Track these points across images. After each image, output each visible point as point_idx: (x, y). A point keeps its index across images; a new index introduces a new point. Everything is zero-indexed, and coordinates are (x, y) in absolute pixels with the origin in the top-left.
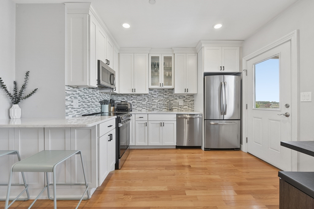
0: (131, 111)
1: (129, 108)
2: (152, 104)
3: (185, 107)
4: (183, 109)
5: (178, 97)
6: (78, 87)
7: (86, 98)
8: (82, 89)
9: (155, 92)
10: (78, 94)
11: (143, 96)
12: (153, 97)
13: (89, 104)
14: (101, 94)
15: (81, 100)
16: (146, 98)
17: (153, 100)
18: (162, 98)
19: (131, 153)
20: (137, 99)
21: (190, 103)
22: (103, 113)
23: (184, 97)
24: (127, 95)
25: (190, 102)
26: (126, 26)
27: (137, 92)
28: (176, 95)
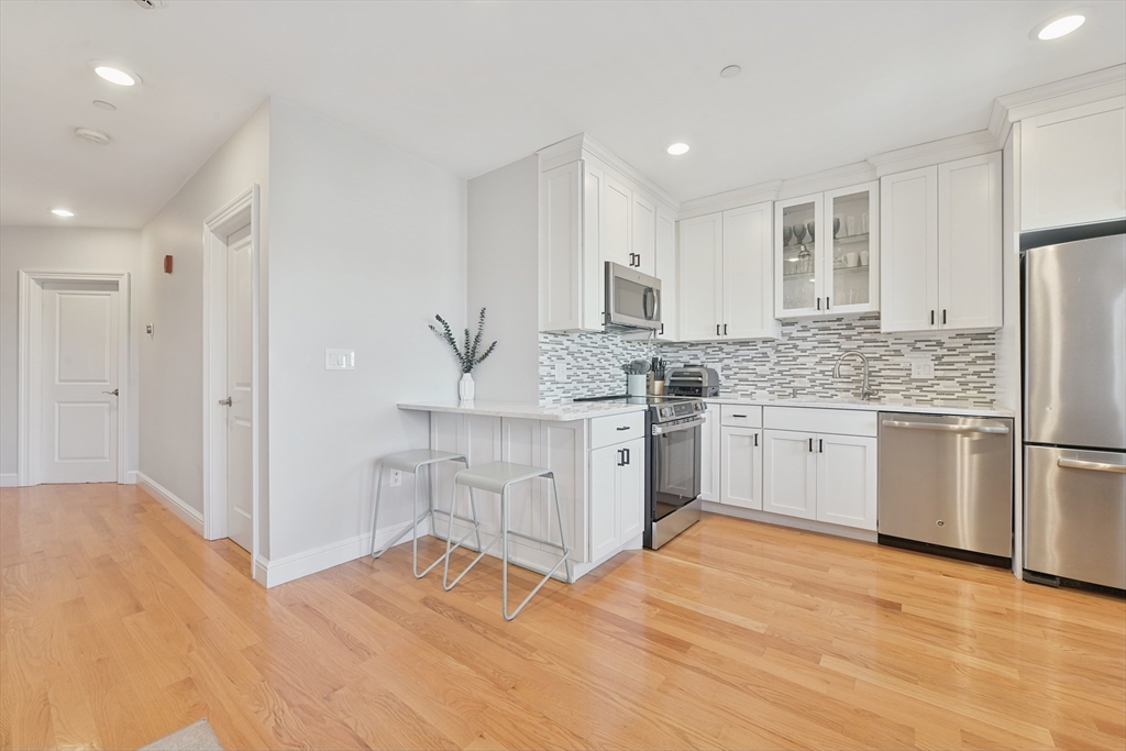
0: (716, 394)
1: (707, 385)
2: (792, 372)
3: (942, 386)
4: (934, 395)
5: (909, 345)
6: (565, 334)
7: (585, 359)
8: (575, 337)
9: (805, 329)
10: (567, 349)
11: (760, 345)
12: (795, 347)
13: (592, 372)
14: (628, 345)
15: (574, 363)
16: (771, 352)
17: (795, 359)
18: (834, 352)
19: (703, 522)
20: (737, 356)
21: (972, 369)
22: (631, 396)
23: (940, 344)
24: (708, 344)
25: (973, 363)
26: (678, 149)
27: (732, 335)
28: (898, 337)
